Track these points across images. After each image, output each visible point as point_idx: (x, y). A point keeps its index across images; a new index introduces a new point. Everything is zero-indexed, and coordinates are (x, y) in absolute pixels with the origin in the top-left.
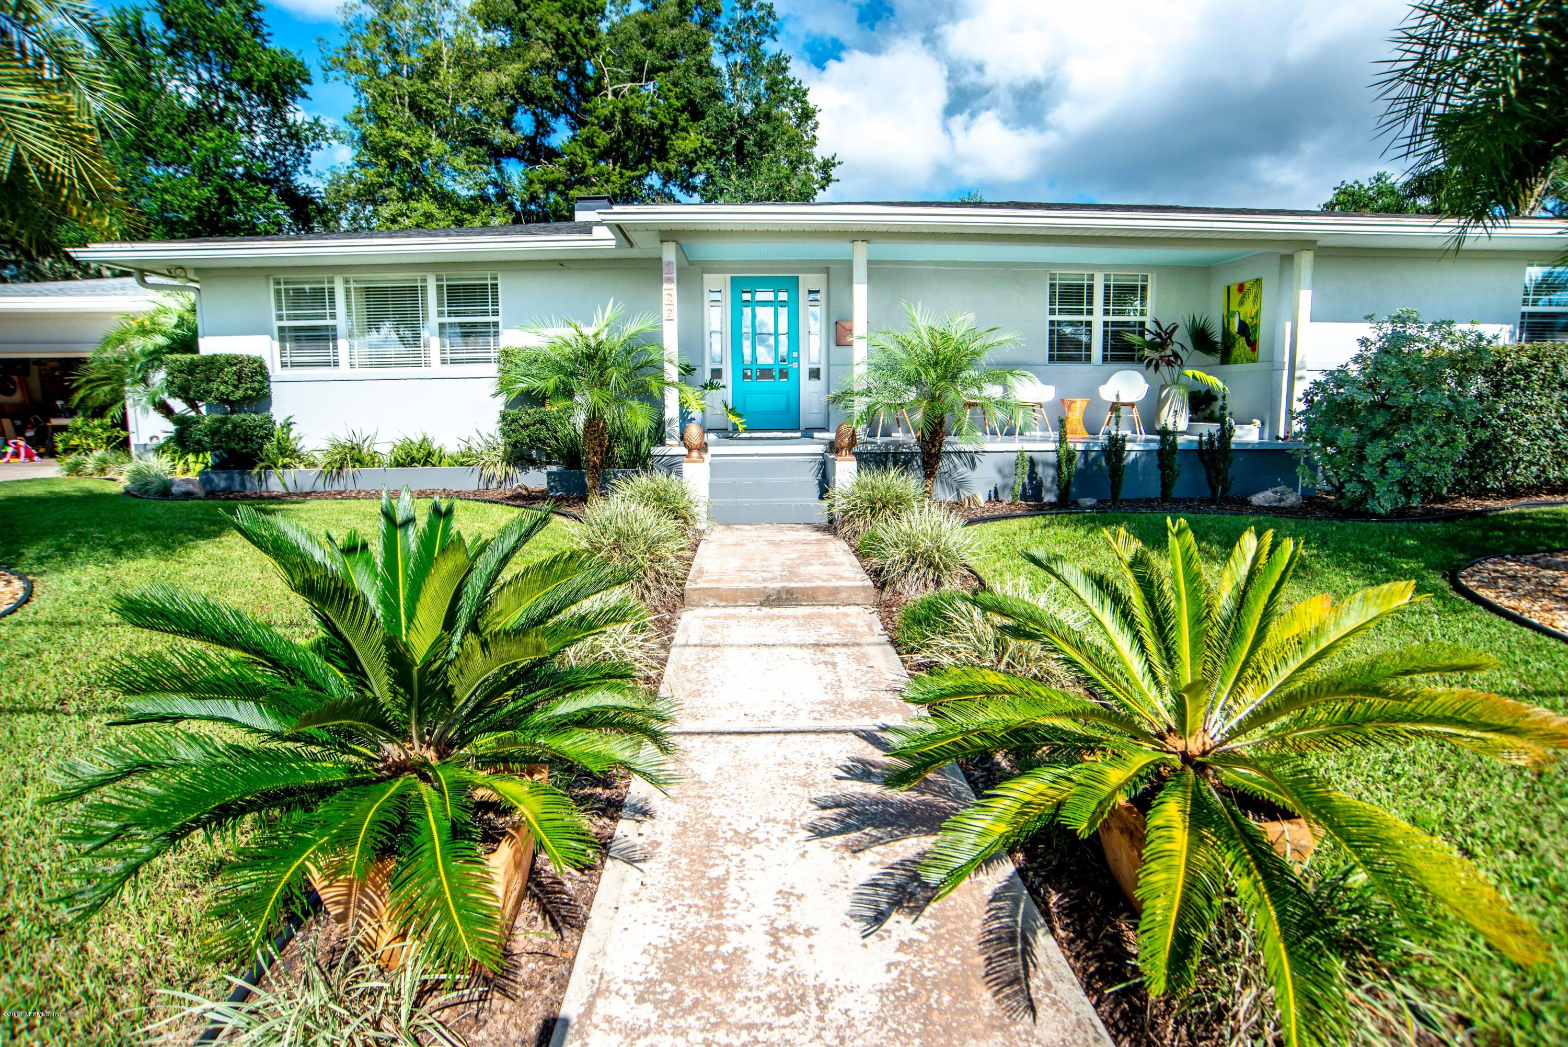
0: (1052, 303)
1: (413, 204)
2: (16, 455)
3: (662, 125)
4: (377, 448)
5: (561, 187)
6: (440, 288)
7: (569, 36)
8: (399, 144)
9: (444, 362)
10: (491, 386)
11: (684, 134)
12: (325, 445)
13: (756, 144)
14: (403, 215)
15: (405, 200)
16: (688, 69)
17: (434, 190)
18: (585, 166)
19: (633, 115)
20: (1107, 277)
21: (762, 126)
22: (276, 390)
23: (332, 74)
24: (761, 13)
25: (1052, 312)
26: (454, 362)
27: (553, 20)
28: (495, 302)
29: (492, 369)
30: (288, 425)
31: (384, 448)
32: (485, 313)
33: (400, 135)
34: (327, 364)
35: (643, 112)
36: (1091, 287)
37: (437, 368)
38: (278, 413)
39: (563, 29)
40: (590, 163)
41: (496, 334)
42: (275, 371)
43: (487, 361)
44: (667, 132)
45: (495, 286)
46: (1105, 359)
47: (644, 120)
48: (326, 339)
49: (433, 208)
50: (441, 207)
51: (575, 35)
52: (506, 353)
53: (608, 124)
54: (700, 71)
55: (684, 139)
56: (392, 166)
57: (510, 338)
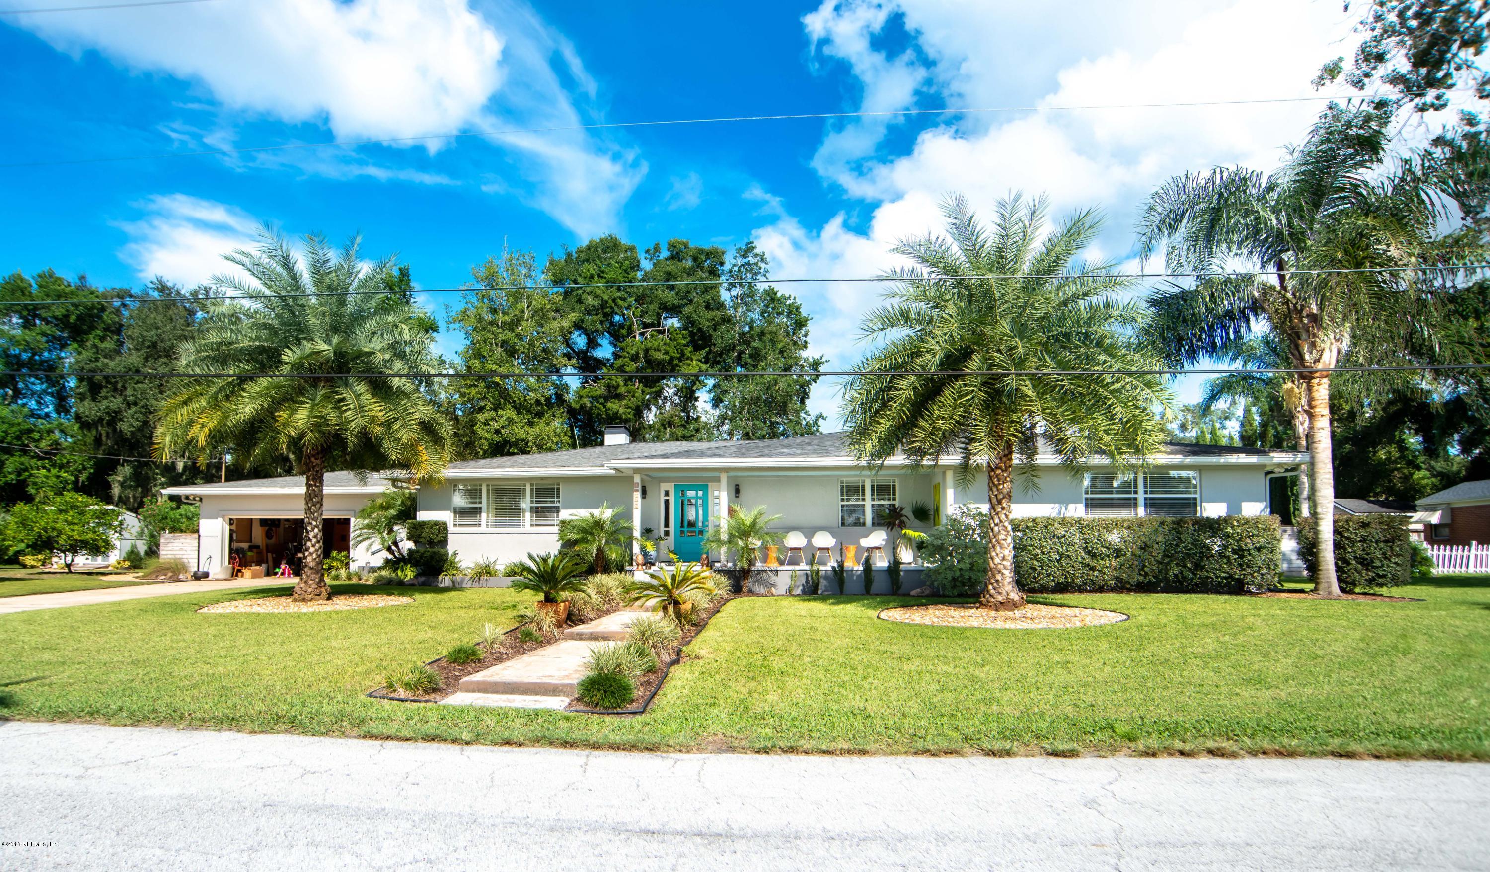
0: (842, 494)
1: (501, 412)
2: (283, 574)
3: (672, 358)
4: (497, 567)
5: (602, 400)
6: (532, 489)
7: (610, 302)
8: (493, 373)
9: (532, 525)
10: (556, 537)
11: (689, 362)
12: (471, 565)
13: (751, 356)
14: (493, 419)
15: (495, 410)
16: (699, 306)
17: (514, 402)
18: (618, 386)
19: (652, 352)
20: (872, 482)
21: (755, 344)
22: (451, 538)
23: (452, 326)
24: (756, 260)
25: (842, 500)
26: (537, 525)
27: (599, 292)
28: (558, 497)
29: (556, 529)
30: (455, 554)
31: (501, 567)
32: (553, 502)
33: (495, 367)
34: (475, 526)
35: (659, 350)
36: (863, 487)
37: (528, 528)
38: (451, 548)
39: (606, 298)
40: (622, 383)
41: (558, 512)
42: (451, 528)
43: (553, 525)
44: (676, 362)
45: (558, 489)
46: (873, 524)
47: (659, 356)
48: (476, 513)
49: (512, 414)
50: (519, 413)
51: (614, 301)
52: (563, 522)
53: (634, 358)
54: (708, 307)
55: (689, 365)
56: (488, 387)
57: (565, 514)
